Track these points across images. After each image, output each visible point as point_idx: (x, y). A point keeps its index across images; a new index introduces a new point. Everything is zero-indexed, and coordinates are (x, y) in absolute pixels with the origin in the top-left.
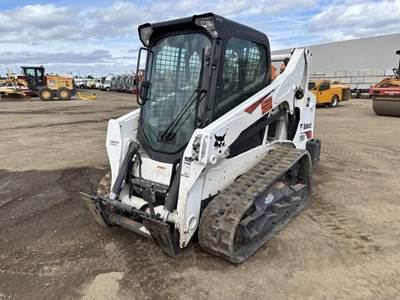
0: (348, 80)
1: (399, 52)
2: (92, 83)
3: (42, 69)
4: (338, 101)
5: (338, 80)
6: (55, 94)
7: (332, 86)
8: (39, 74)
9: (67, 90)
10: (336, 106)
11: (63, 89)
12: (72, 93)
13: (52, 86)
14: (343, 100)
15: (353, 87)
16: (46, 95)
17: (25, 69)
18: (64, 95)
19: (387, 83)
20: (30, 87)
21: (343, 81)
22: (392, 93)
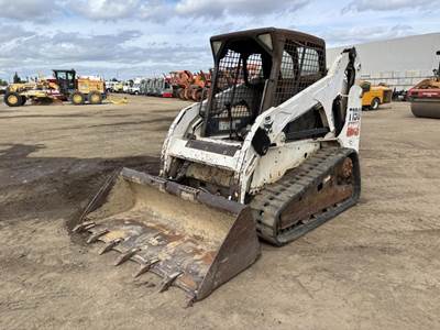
0: (395, 82)
1: (439, 53)
2: (119, 87)
3: (73, 73)
4: (379, 104)
5: (384, 81)
6: (86, 99)
7: (372, 88)
8: (70, 77)
9: (98, 94)
10: (377, 109)
11: (94, 93)
12: (103, 96)
13: (83, 89)
14: (384, 102)
15: (398, 89)
16: (78, 99)
17: (56, 72)
18: (95, 98)
19: (426, 85)
20: (62, 91)
21: (389, 82)
22: (430, 94)
